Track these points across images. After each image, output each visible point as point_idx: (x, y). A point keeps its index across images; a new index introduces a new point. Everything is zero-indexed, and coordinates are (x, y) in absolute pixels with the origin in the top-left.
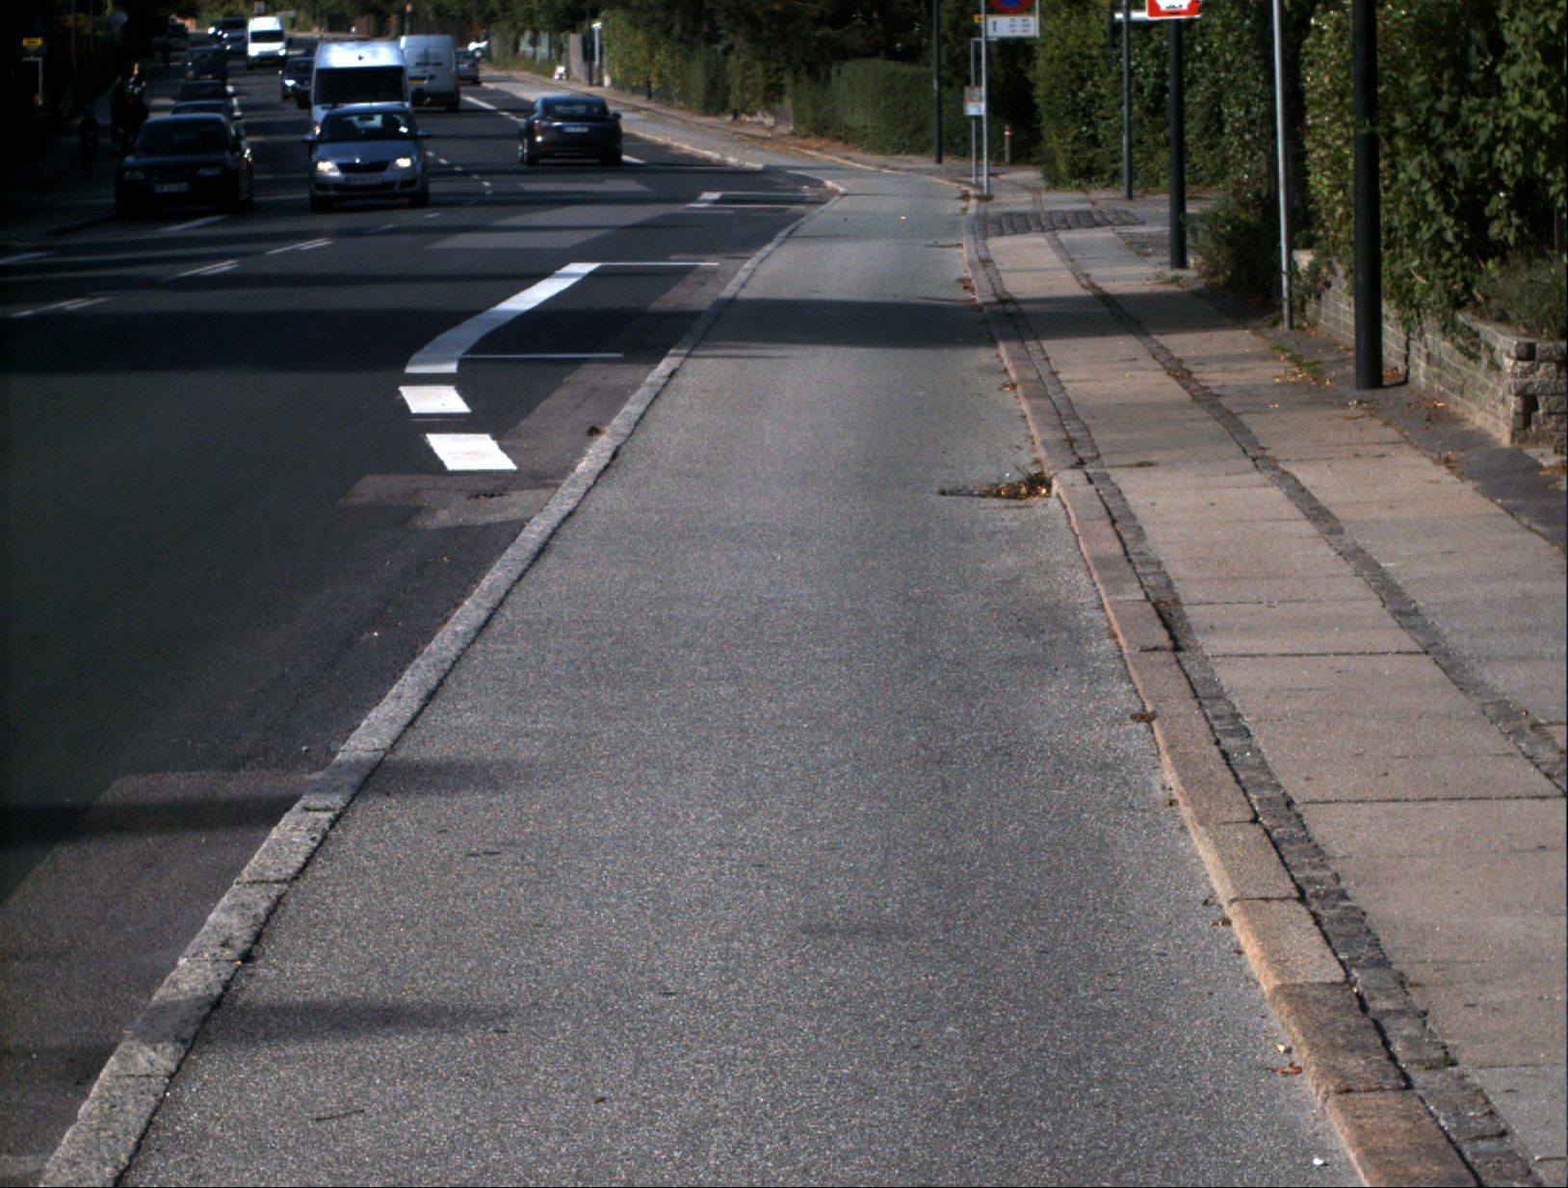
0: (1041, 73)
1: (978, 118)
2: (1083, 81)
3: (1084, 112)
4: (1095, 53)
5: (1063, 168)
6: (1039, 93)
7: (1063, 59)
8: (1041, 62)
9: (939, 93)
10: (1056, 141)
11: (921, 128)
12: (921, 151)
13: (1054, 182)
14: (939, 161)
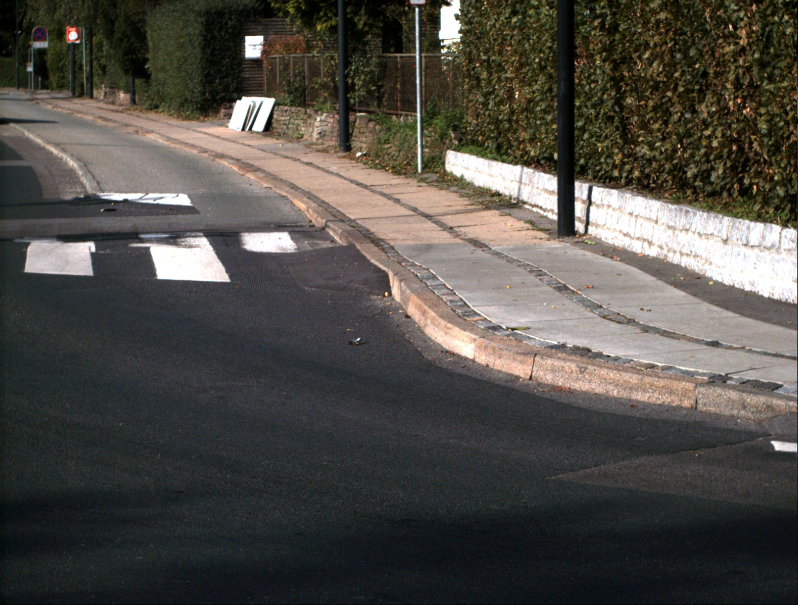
0: (49, 58)
1: (31, 72)
2: (60, 60)
3: (61, 69)
4: (64, 52)
5: (55, 85)
6: (48, 63)
7: (55, 54)
8: (49, 55)
9: (18, 68)
10: (53, 78)
11: (12, 78)
12: (13, 86)
13: (52, 89)
14: (18, 88)
